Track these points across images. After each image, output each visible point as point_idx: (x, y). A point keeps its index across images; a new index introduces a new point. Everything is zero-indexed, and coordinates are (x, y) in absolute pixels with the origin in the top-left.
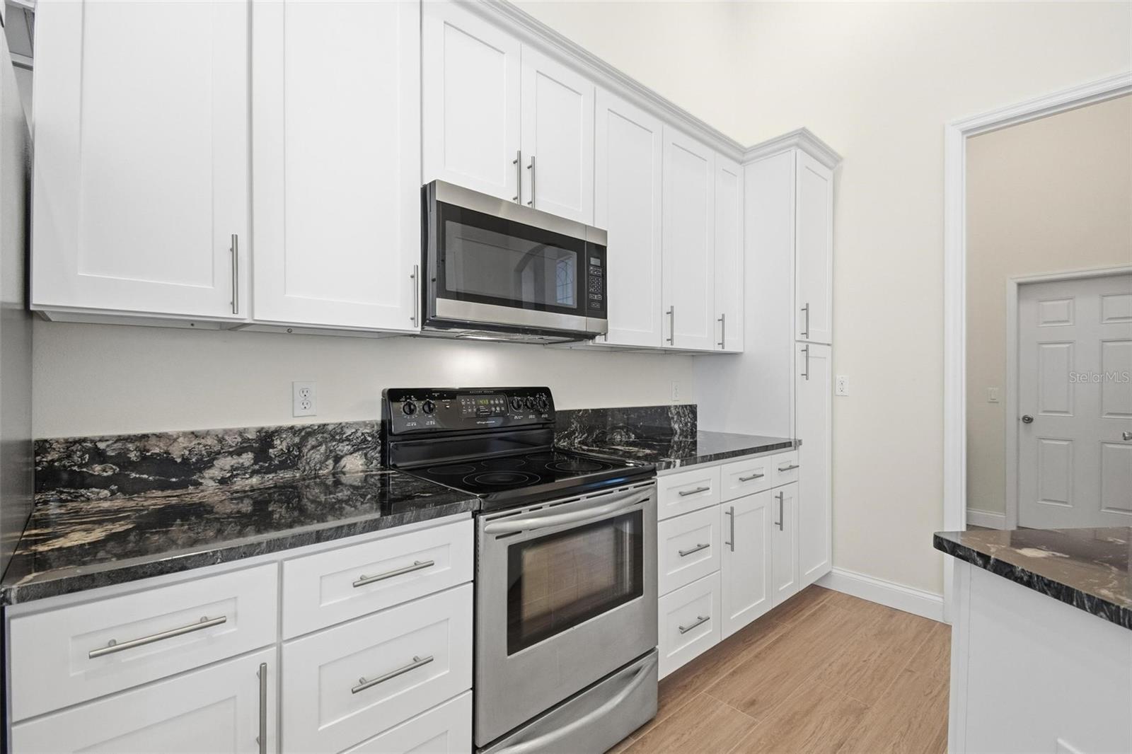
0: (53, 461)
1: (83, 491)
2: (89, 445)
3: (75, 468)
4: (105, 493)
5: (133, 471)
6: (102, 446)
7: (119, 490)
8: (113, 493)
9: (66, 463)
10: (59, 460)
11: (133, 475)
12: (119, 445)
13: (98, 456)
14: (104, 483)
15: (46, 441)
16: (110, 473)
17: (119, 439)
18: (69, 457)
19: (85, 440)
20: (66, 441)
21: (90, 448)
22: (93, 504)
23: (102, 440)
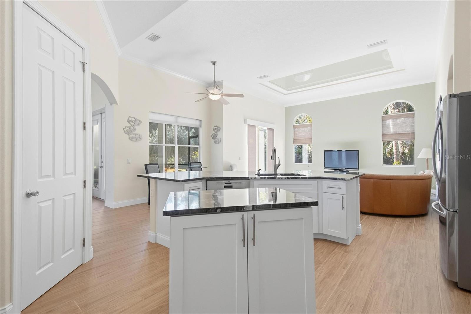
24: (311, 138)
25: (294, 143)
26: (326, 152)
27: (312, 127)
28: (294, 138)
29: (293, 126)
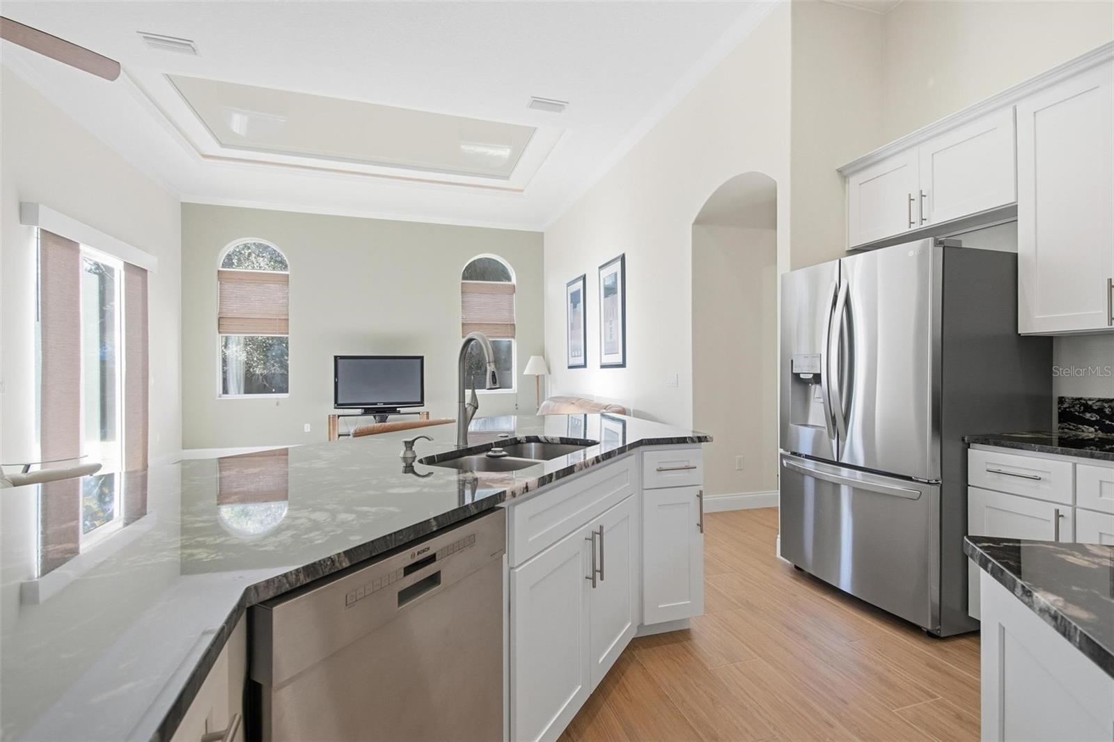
0: (1066, 408)
1: (1080, 426)
2: (1083, 401)
3: (1076, 413)
4: (1092, 429)
5: (1107, 419)
6: (1090, 403)
7: (1099, 429)
8: (1096, 430)
9: (1072, 410)
10: (1069, 407)
11: (1107, 422)
12: (1099, 403)
13: (1088, 408)
14: (1091, 423)
15: (1063, 397)
16: (1094, 419)
17: (1099, 400)
18: (1073, 407)
19: (1081, 399)
20: (1072, 398)
21: (1084, 404)
22: (1085, 434)
23: (1090, 400)
24: (285, 317)
25: (219, 329)
26: (340, 361)
27: (288, 284)
28: (220, 313)
29: (216, 274)
